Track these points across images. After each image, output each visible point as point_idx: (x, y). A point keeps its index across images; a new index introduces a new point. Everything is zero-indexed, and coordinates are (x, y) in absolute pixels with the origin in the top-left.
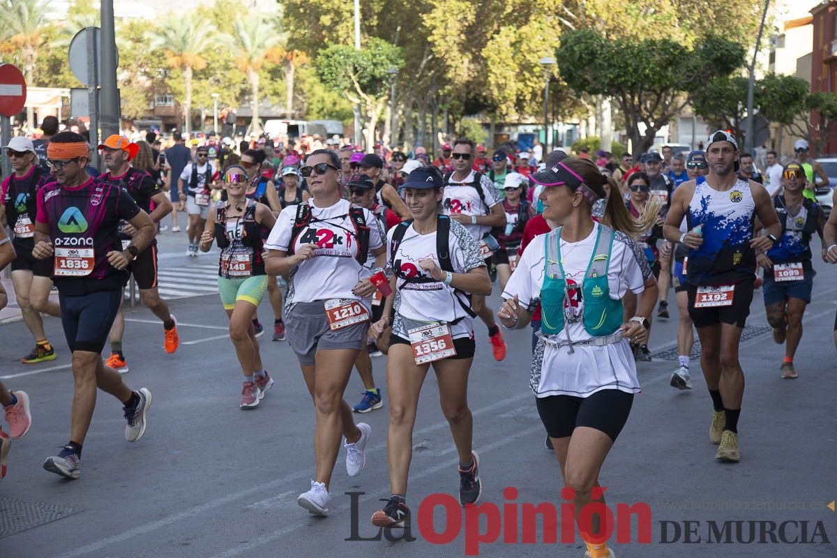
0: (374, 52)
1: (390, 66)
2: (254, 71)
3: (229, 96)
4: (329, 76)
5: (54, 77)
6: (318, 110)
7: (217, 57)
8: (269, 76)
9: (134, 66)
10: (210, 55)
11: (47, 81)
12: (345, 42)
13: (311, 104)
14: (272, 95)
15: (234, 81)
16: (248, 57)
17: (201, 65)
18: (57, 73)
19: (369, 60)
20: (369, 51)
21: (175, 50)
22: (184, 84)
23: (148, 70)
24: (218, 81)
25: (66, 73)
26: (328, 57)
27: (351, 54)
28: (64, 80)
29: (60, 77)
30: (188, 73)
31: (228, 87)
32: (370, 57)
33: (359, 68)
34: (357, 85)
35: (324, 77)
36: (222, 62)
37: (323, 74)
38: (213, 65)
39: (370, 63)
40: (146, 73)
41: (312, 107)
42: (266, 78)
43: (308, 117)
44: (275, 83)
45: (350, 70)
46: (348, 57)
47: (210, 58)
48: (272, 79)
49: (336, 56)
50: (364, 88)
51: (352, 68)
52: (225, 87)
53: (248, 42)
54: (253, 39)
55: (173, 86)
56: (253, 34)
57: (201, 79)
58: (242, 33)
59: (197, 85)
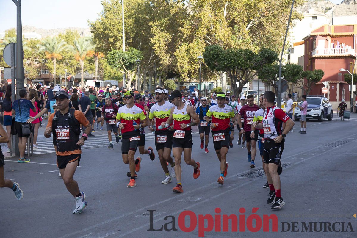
0: (131, 53)
1: (137, 58)
2: (82, 60)
3: (72, 70)
4: (112, 62)
6: (108, 76)
7: (67, 55)
8: (88, 62)
9: (33, 58)
10: (64, 54)
12: (119, 49)
13: (106, 73)
14: (89, 70)
15: (74, 64)
16: (79, 54)
17: (60, 58)
18: (1, 61)
19: (129, 56)
20: (129, 52)
21: (49, 52)
22: (53, 65)
23: (38, 59)
24: (67, 64)
26: (112, 55)
30: (55, 61)
31: (71, 67)
33: (124, 59)
34: (124, 66)
35: (110, 63)
36: (69, 57)
38: (65, 58)
40: (37, 61)
41: (106, 75)
43: (104, 79)
44: (91, 65)
45: (121, 60)
46: (120, 55)
47: (64, 55)
49: (115, 54)
52: (70, 67)
53: (79, 48)
54: (82, 47)
55: (48, 66)
56: (82, 45)
57: (60, 63)
58: (77, 45)
59: (58, 66)
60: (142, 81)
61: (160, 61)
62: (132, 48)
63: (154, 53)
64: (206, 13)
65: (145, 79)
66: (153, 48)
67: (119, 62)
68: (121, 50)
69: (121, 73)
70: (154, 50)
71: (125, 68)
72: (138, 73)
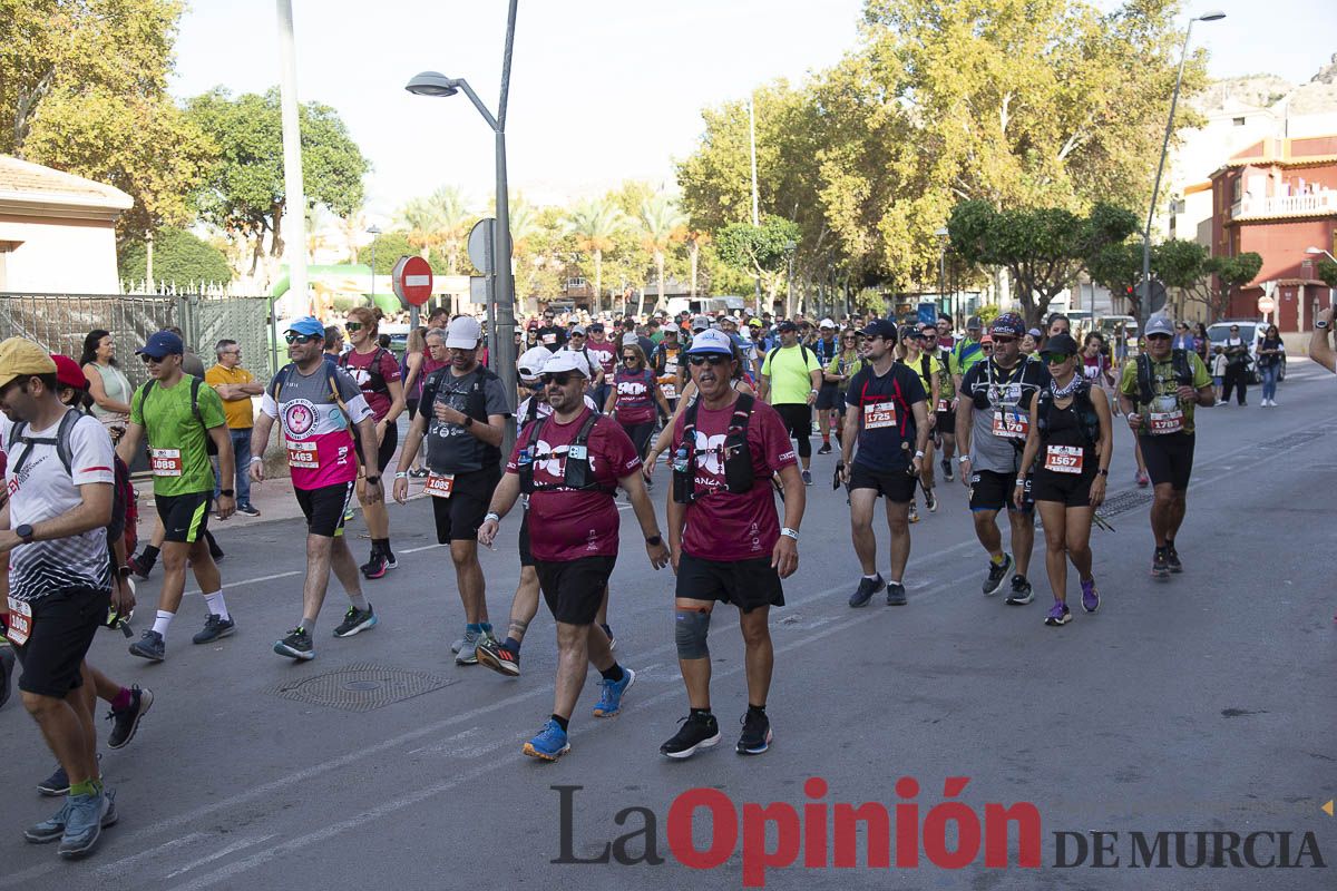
60: (802, 298)
61: (842, 246)
62: (775, 217)
63: (828, 227)
64: (955, 122)
65: (808, 293)
66: (826, 214)
67: (745, 253)
68: (750, 222)
69: (750, 278)
70: (828, 219)
71: (757, 266)
72: (793, 275)
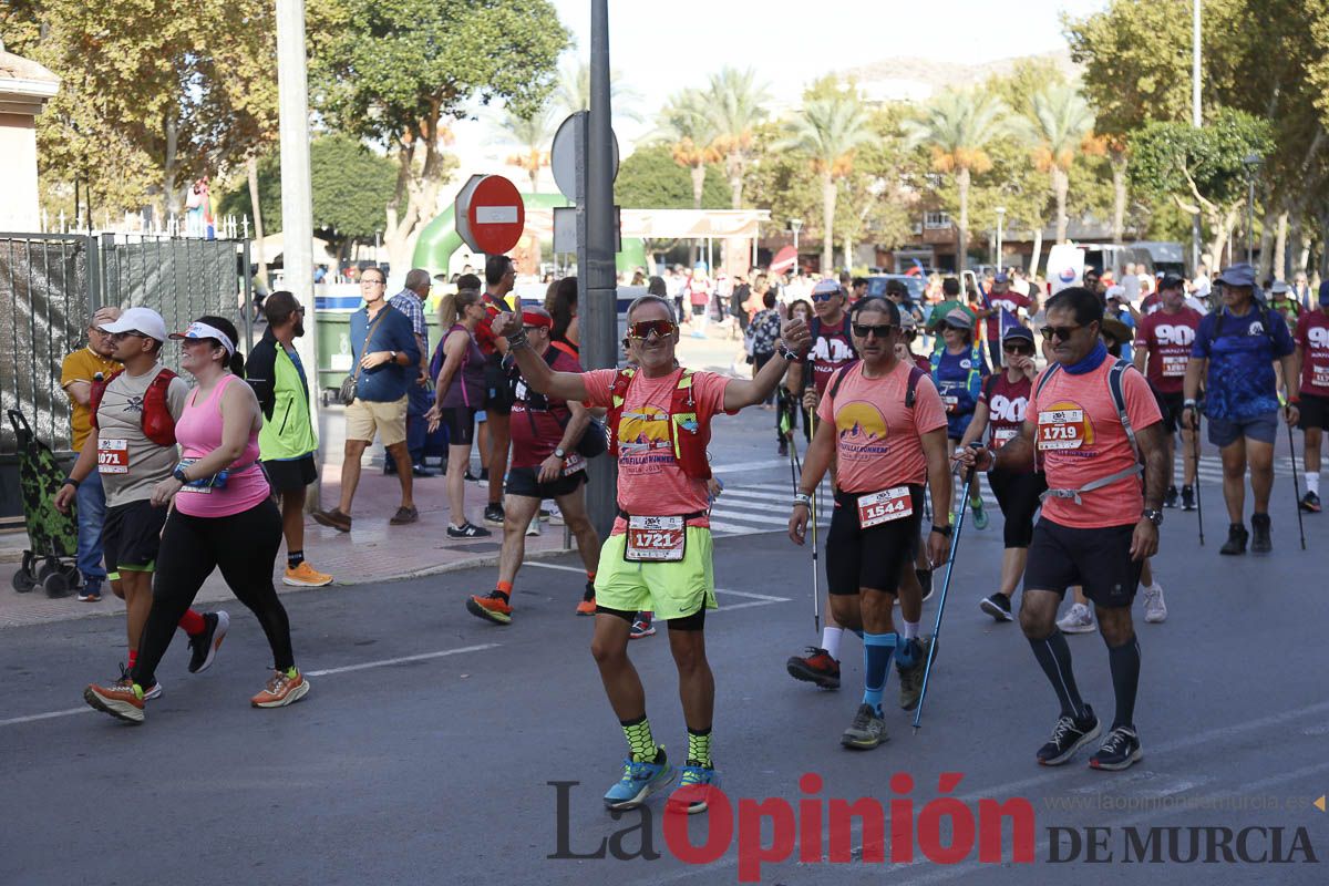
0: (1222, 130)
1: (1249, 151)
2: (1060, 169)
3: (1030, 209)
4: (1146, 172)
5: (780, 193)
6: (1168, 226)
7: (1014, 152)
8: (1093, 176)
9: (893, 172)
10: (1003, 150)
11: (770, 200)
12: (1178, 117)
13: (1159, 216)
14: (1097, 206)
15: (1038, 187)
16: (1052, 148)
17: (985, 164)
18: (785, 187)
19: (1213, 143)
20: (1215, 129)
21: (945, 145)
22: (962, 194)
23: (913, 176)
24: (1015, 188)
25: (797, 187)
26: (1144, 142)
27: (1181, 135)
28: (794, 198)
29: (789, 193)
30: (965, 179)
31: (1028, 197)
32: (1216, 138)
33: (1196, 157)
34: (1192, 185)
35: (1137, 175)
36: (1021, 159)
37: (1136, 169)
38: (1007, 165)
39: (1215, 148)
40: (910, 182)
41: (1158, 221)
42: (1088, 180)
43: (1153, 237)
44: (1103, 187)
45: (1181, 160)
46: (1178, 140)
47: (1002, 154)
48: (1099, 181)
49: (1158, 139)
50: (1204, 191)
51: (1184, 157)
52: (1023, 197)
53: (1052, 126)
54: (1060, 120)
55: (946, 198)
56: (1061, 113)
57: (987, 186)
58: (1044, 113)
59: (981, 195)
67: (1176, 171)
